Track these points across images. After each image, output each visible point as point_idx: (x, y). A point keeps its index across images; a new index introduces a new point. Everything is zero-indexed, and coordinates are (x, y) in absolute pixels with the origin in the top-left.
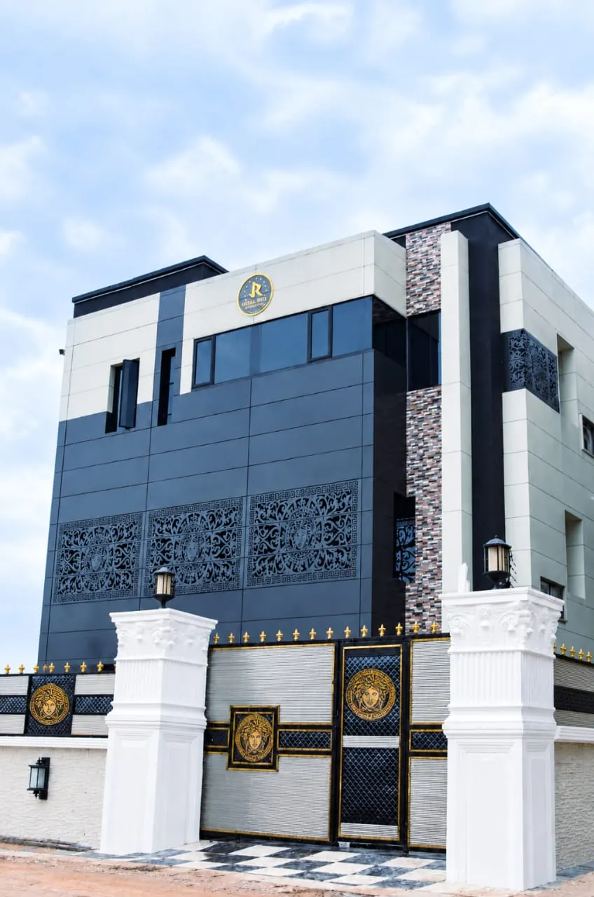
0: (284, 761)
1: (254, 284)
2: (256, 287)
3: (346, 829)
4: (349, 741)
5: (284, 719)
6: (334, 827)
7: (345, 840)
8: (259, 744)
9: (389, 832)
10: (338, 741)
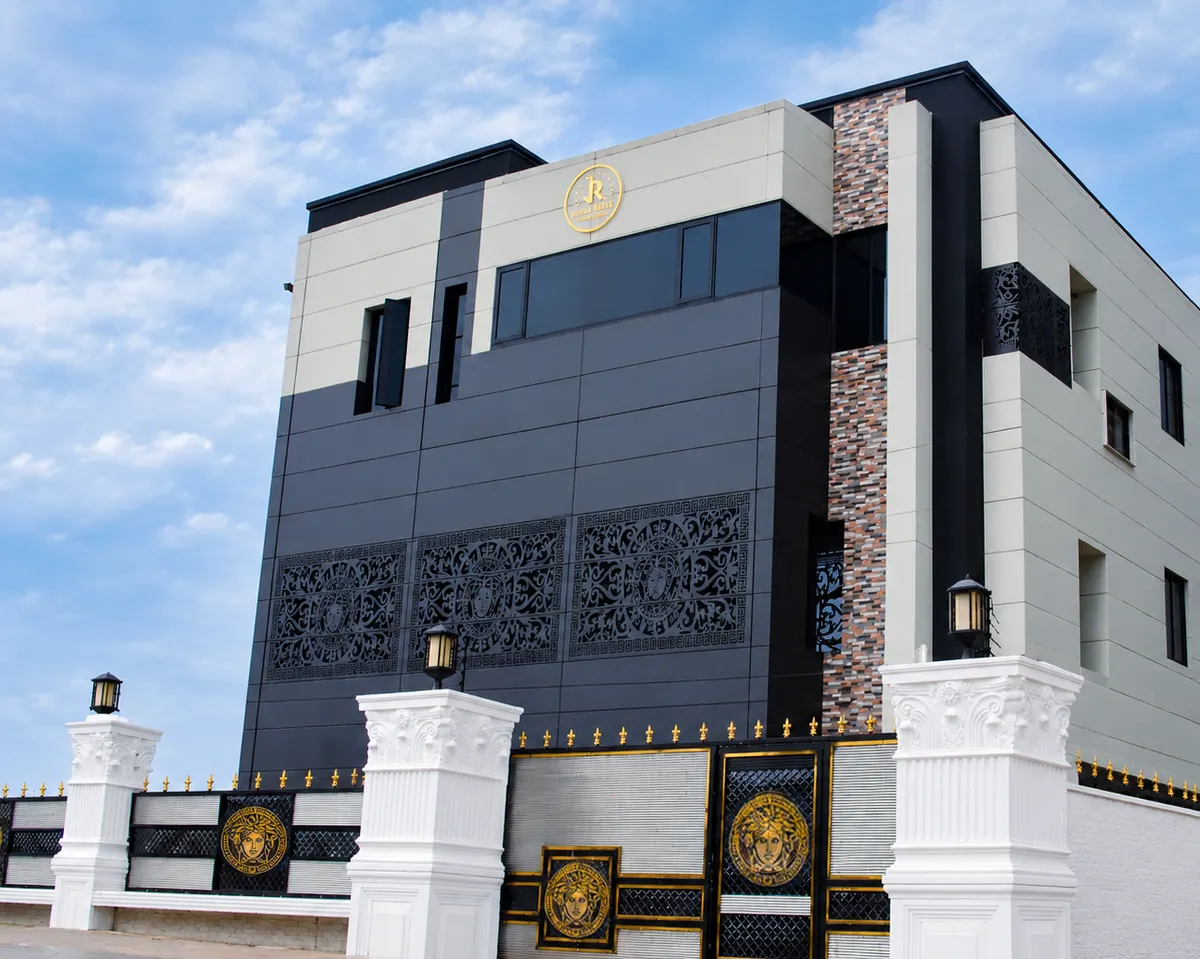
1: (592, 181)
2: (596, 186)
4: (732, 904)
10: (713, 905)
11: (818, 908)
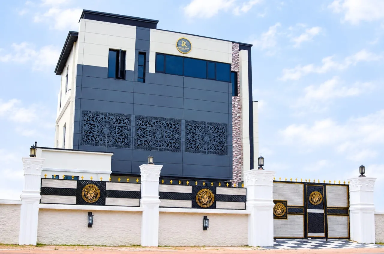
0: (289, 216)
1: (183, 41)
2: (184, 43)
3: (309, 234)
4: (309, 211)
5: (288, 205)
6: (306, 234)
7: (310, 237)
8: (280, 212)
9: (323, 235)
10: (306, 211)
11: (325, 211)
